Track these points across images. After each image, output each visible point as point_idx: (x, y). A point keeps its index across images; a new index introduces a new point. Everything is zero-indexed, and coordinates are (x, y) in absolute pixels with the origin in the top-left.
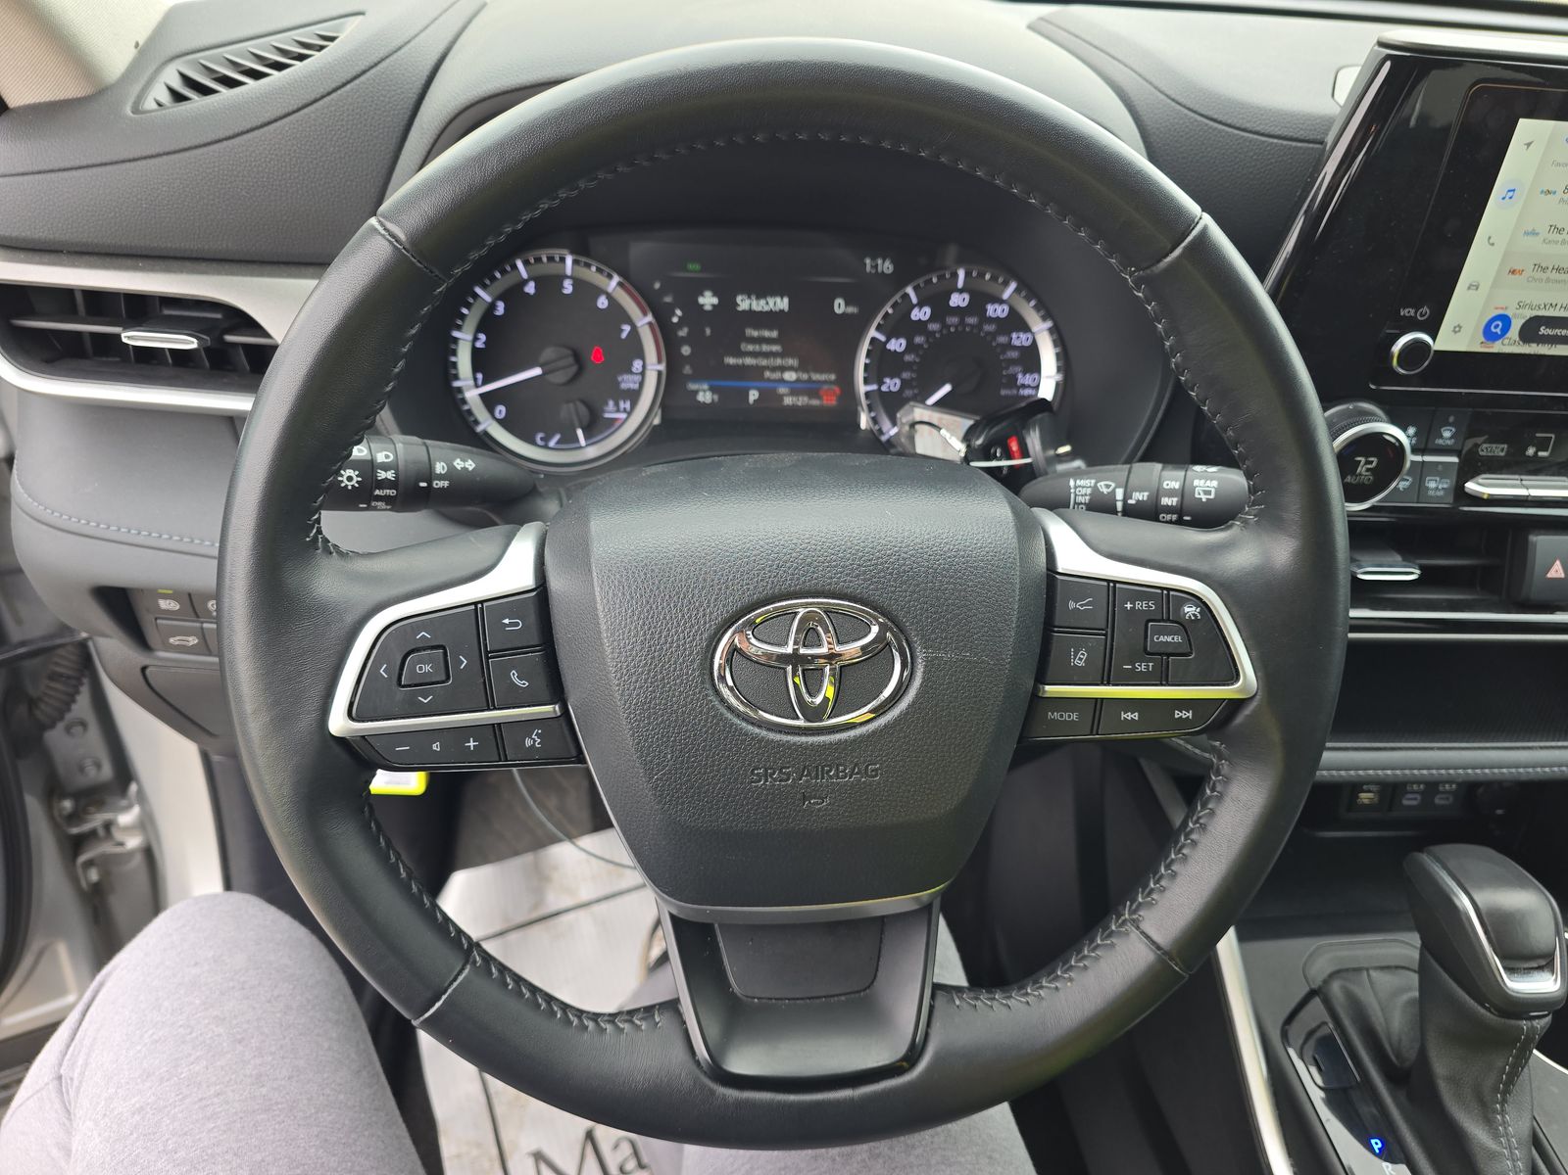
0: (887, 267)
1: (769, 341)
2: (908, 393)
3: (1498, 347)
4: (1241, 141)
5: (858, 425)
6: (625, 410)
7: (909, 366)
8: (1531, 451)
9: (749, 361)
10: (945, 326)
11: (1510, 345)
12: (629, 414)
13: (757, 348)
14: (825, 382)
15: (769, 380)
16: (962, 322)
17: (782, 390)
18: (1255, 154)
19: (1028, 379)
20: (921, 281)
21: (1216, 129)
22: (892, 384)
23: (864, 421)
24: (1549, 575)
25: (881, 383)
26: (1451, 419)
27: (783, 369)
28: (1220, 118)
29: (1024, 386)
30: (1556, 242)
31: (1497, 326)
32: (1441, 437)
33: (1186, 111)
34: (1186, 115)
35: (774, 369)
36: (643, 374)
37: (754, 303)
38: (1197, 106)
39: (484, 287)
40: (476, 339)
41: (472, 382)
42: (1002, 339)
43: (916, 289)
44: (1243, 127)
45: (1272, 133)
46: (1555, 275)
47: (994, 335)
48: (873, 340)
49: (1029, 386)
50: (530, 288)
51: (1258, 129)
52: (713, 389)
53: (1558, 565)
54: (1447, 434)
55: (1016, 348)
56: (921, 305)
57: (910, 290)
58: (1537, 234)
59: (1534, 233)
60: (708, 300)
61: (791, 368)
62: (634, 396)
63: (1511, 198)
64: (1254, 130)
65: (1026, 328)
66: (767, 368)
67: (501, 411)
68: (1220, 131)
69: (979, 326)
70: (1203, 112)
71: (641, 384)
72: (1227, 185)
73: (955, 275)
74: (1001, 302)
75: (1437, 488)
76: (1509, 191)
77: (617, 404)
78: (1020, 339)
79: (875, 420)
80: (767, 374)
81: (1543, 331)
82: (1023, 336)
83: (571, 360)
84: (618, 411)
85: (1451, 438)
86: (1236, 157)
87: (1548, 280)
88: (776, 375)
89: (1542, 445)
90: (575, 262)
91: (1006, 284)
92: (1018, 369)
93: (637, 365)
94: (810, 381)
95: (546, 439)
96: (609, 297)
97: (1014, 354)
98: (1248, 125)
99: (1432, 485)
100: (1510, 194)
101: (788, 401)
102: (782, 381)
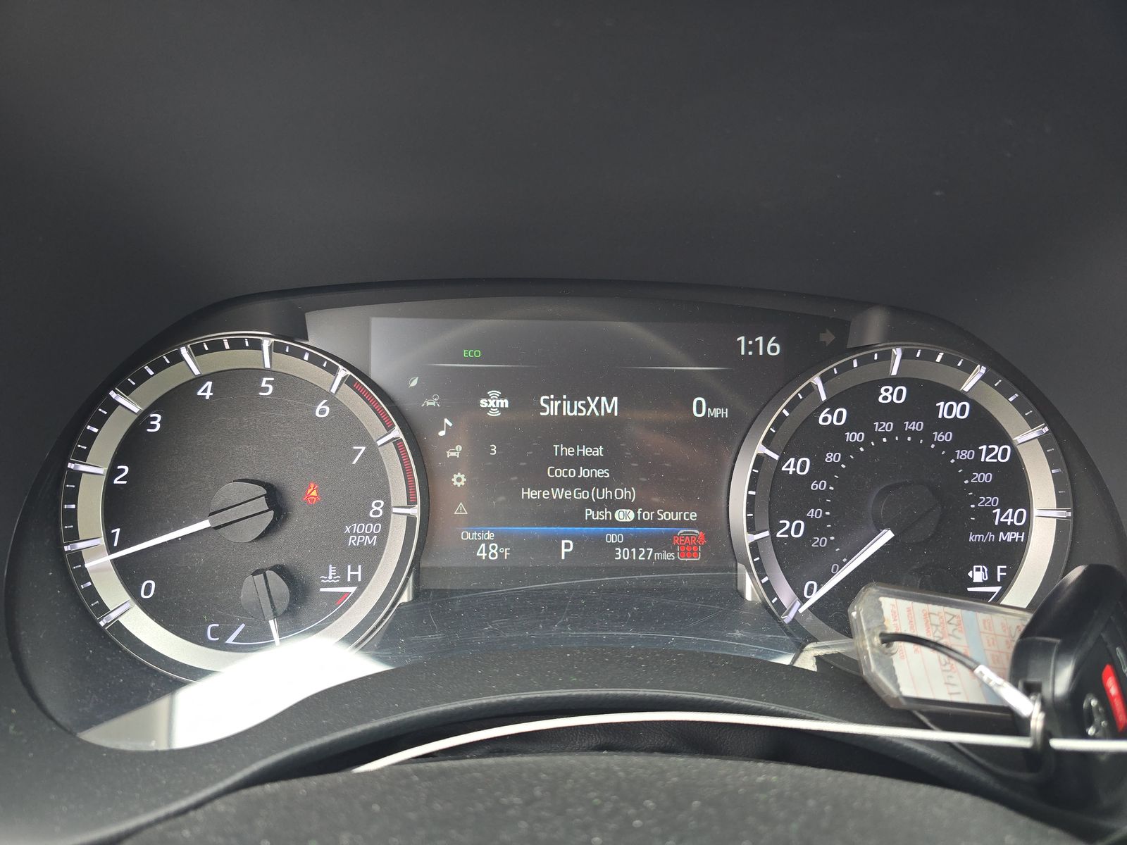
0: (772, 348)
1: (591, 462)
2: (820, 542)
5: (741, 595)
6: (354, 582)
7: (817, 499)
9: (558, 493)
10: (871, 435)
12: (362, 587)
13: (572, 473)
14: (682, 524)
15: (591, 523)
16: (899, 429)
17: (613, 538)
19: (1010, 517)
20: (833, 367)
22: (793, 528)
23: (750, 589)
25: (774, 528)
27: (614, 505)
29: (1005, 528)
35: (599, 505)
36: (385, 520)
37: (566, 406)
39: (127, 390)
40: (113, 472)
41: (101, 541)
42: (964, 455)
43: (824, 379)
47: (951, 448)
48: (760, 459)
49: (1013, 528)
50: (206, 391)
52: (501, 541)
55: (986, 467)
56: (832, 404)
57: (816, 380)
60: (494, 403)
61: (625, 504)
62: (370, 557)
65: (1001, 437)
66: (588, 503)
67: (149, 587)
69: (927, 434)
71: (383, 537)
73: (887, 357)
74: (960, 397)
77: (342, 572)
78: (996, 454)
79: (769, 588)
80: (589, 513)
82: (998, 450)
83: (262, 504)
84: (343, 583)
88: (603, 515)
90: (277, 348)
91: (969, 369)
92: (993, 500)
93: (377, 507)
94: (656, 522)
95: (222, 633)
96: (333, 401)
97: (986, 478)
101: (622, 554)
102: (613, 523)
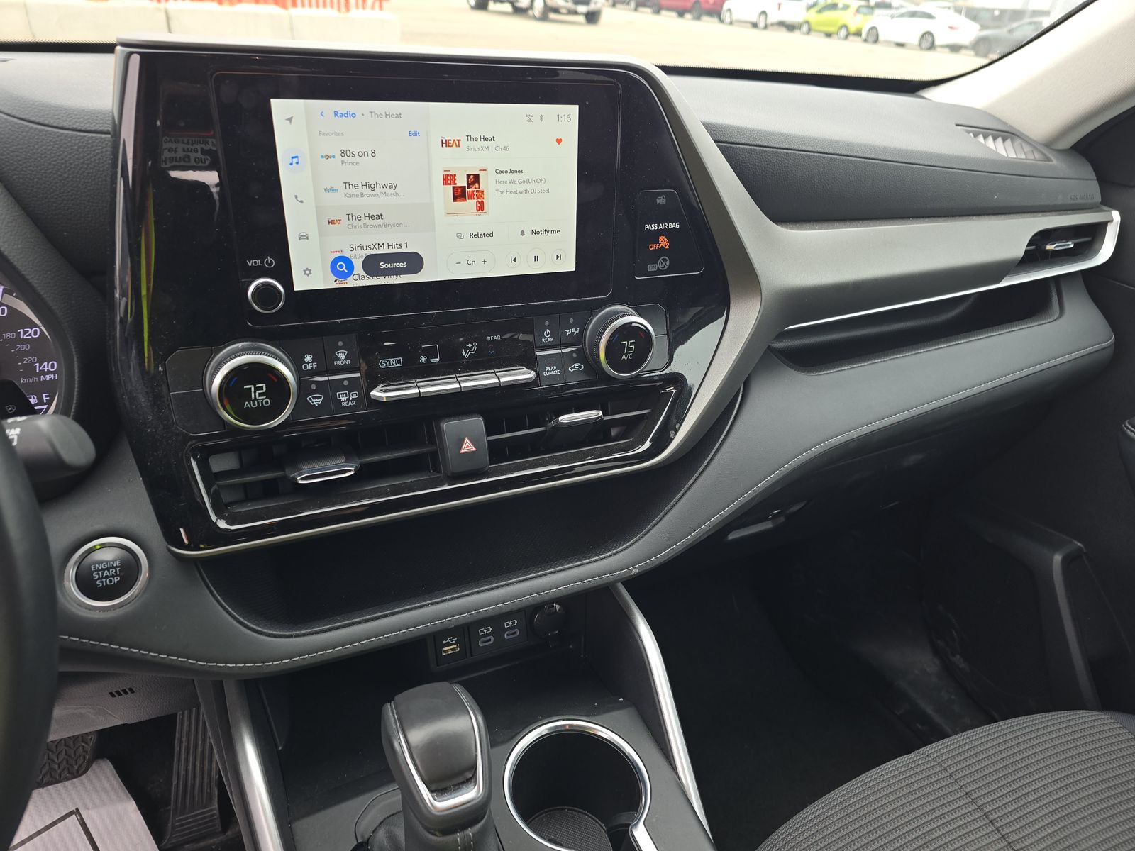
3: (350, 283)
4: (62, 137)
8: (423, 359)
11: (359, 279)
18: (79, 147)
19: (46, 366)
21: (36, 129)
24: (462, 451)
26: (340, 343)
28: (41, 120)
29: (44, 372)
30: (357, 196)
31: (341, 266)
32: (338, 359)
33: (5, 117)
34: (6, 119)
38: (15, 111)
42: (8, 336)
44: (60, 125)
45: (89, 129)
46: (368, 221)
49: (49, 372)
51: (74, 126)
53: (467, 442)
54: (342, 356)
55: (25, 341)
58: (336, 190)
59: (332, 190)
63: (297, 163)
64: (71, 127)
68: (41, 131)
70: (21, 116)
72: (66, 175)
75: (348, 400)
76: (293, 158)
81: (383, 266)
85: (346, 359)
86: (64, 151)
87: (366, 226)
89: (431, 353)
92: (33, 359)
97: (26, 347)
98: (65, 124)
99: (343, 398)
100: (295, 160)
